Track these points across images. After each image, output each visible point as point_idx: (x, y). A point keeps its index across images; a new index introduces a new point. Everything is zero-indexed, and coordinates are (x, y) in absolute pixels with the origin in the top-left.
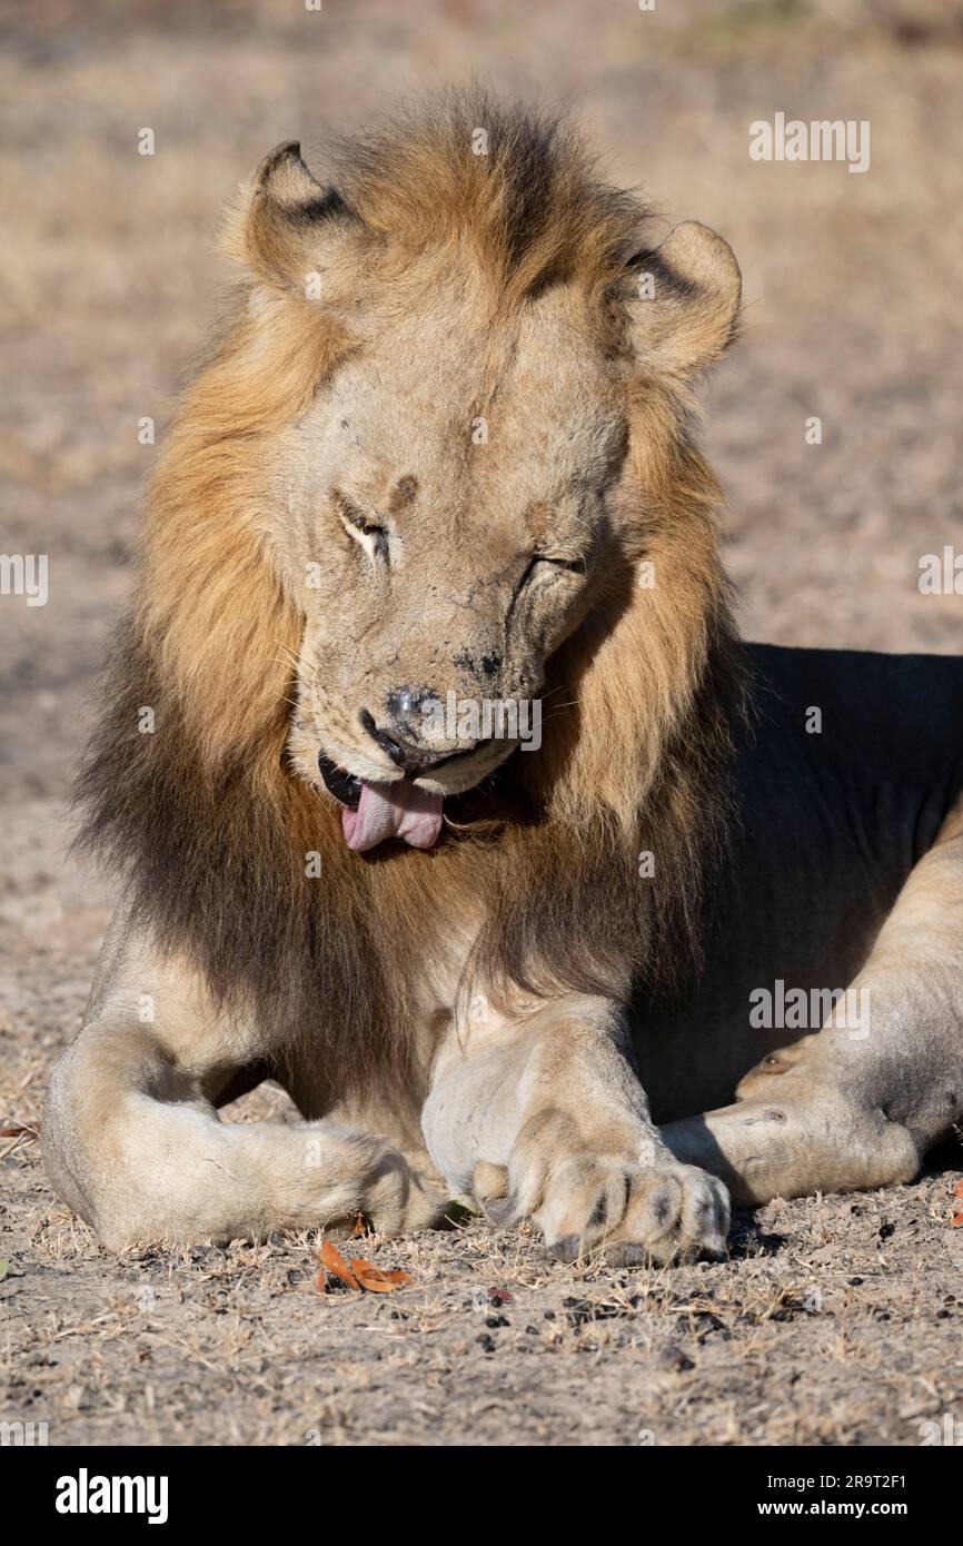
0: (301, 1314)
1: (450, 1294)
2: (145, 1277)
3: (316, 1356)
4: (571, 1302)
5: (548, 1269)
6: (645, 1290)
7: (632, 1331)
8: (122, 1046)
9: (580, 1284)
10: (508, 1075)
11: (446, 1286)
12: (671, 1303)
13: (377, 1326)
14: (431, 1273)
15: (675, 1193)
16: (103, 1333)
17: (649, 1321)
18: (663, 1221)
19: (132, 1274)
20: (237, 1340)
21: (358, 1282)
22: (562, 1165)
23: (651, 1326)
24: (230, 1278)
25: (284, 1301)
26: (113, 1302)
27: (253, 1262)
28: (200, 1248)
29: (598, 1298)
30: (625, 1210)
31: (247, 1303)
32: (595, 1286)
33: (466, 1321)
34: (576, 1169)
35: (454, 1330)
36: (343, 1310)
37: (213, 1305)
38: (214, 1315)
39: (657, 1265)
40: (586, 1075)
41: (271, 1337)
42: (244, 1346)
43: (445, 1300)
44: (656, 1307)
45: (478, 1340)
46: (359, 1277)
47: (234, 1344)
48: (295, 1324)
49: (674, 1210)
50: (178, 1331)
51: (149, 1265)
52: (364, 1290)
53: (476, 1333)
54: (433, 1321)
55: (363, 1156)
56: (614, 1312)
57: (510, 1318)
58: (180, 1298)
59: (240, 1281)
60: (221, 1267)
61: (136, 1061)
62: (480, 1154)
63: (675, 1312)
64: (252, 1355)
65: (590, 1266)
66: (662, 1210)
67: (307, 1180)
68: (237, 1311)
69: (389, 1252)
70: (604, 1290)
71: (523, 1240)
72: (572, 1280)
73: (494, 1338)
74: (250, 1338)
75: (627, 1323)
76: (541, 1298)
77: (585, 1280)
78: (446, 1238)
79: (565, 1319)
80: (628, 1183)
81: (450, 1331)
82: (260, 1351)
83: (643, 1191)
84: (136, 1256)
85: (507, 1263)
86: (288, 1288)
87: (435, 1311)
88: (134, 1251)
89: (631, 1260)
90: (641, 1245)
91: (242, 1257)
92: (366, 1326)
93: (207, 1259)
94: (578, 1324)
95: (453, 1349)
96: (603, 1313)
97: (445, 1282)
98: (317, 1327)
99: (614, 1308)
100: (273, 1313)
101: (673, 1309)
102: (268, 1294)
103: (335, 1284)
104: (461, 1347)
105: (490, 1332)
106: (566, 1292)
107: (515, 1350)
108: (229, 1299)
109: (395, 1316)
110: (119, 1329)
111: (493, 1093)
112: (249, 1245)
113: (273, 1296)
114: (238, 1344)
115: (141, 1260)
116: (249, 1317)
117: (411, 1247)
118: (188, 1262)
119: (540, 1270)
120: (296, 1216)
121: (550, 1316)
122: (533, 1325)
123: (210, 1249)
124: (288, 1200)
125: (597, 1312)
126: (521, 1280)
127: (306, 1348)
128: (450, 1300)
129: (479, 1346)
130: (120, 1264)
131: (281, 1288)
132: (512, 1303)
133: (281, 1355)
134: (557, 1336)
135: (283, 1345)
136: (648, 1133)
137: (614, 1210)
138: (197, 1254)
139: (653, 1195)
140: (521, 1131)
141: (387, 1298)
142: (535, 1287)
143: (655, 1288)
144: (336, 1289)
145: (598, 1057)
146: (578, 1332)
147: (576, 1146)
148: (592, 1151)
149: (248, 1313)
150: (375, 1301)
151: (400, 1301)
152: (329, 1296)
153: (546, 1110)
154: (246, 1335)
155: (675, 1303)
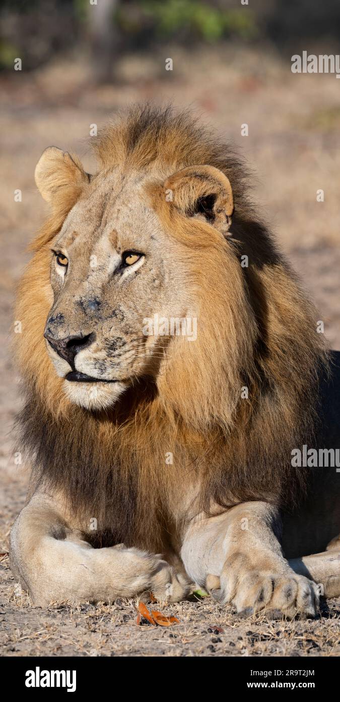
0: (129, 633)
1: (195, 628)
2: (60, 616)
3: (135, 651)
4: (250, 633)
5: (240, 619)
6: (283, 629)
7: (277, 646)
8: (41, 518)
9: (254, 626)
10: (219, 537)
11: (194, 624)
12: (294, 635)
13: (162, 640)
14: (187, 618)
15: (295, 586)
16: (41, 638)
17: (285, 642)
18: (289, 599)
19: (54, 615)
20: (100, 643)
21: (155, 621)
22: (244, 576)
23: (286, 644)
24: (97, 617)
25: (122, 628)
26: (45, 625)
27: (108, 610)
28: (84, 605)
29: (261, 632)
30: (272, 595)
31: (105, 628)
32: (261, 628)
33: (203, 639)
34: (250, 578)
35: (197, 643)
36: (148, 633)
37: (90, 628)
38: (90, 632)
39: (289, 619)
40: (253, 538)
41: (116, 642)
42: (103, 646)
43: (194, 630)
44: (288, 636)
45: (208, 648)
46: (155, 619)
47: (99, 644)
48: (126, 638)
49: (294, 594)
50: (74, 639)
51: (62, 611)
52: (157, 625)
53: (207, 645)
54: (187, 639)
55: (150, 563)
56: (269, 638)
57: (222, 639)
58: (75, 625)
59: (102, 619)
60: (94, 612)
61: (48, 524)
62: (209, 572)
63: (296, 639)
64: (107, 650)
65: (259, 618)
66: (288, 595)
67: (126, 574)
68: (100, 632)
69: (168, 610)
70: (265, 629)
71: (228, 607)
72: (250, 624)
73: (215, 647)
74: (106, 642)
75: (275, 643)
76: (236, 631)
77: (256, 624)
78: (194, 605)
79: (247, 641)
80: (273, 584)
81: (195, 643)
82: (110, 648)
83: (280, 586)
84: (56, 607)
85: (221, 616)
86: (123, 623)
87: (188, 635)
88: (55, 604)
89: (277, 616)
90: (279, 610)
91: (104, 610)
92: (158, 640)
93: (87, 610)
94: (253, 642)
95: (197, 651)
96: (264, 638)
97: (193, 623)
98: (136, 639)
99: (269, 636)
100: (116, 633)
101: (296, 638)
102: (114, 625)
103: (144, 622)
104: (200, 650)
105: (214, 644)
106: (248, 629)
107: (224, 652)
108: (97, 626)
109: (171, 636)
110: (48, 637)
111: (213, 545)
112: (106, 604)
113: (117, 626)
114: (101, 644)
115: (58, 609)
116: (106, 634)
117: (179, 608)
118: (79, 610)
119: (236, 620)
120: (121, 590)
121: (241, 639)
122: (233, 642)
123: (89, 605)
124: (118, 583)
125: (262, 638)
126: (227, 623)
127: (131, 647)
128: (195, 630)
129: (209, 649)
130: (48, 610)
131: (120, 623)
132: (223, 633)
133: (119, 650)
134: (243, 646)
135: (121, 646)
136: (282, 561)
137: (267, 595)
138: (83, 607)
139: (284, 587)
140: (225, 563)
141: (168, 628)
142: (234, 627)
143: (287, 629)
144: (145, 624)
145: (258, 529)
146: (253, 645)
147: (249, 568)
148: (257, 570)
149: (105, 633)
150: (162, 630)
151: (174, 630)
152: (141, 626)
153: (236, 554)
154: (105, 641)
155: (296, 635)
